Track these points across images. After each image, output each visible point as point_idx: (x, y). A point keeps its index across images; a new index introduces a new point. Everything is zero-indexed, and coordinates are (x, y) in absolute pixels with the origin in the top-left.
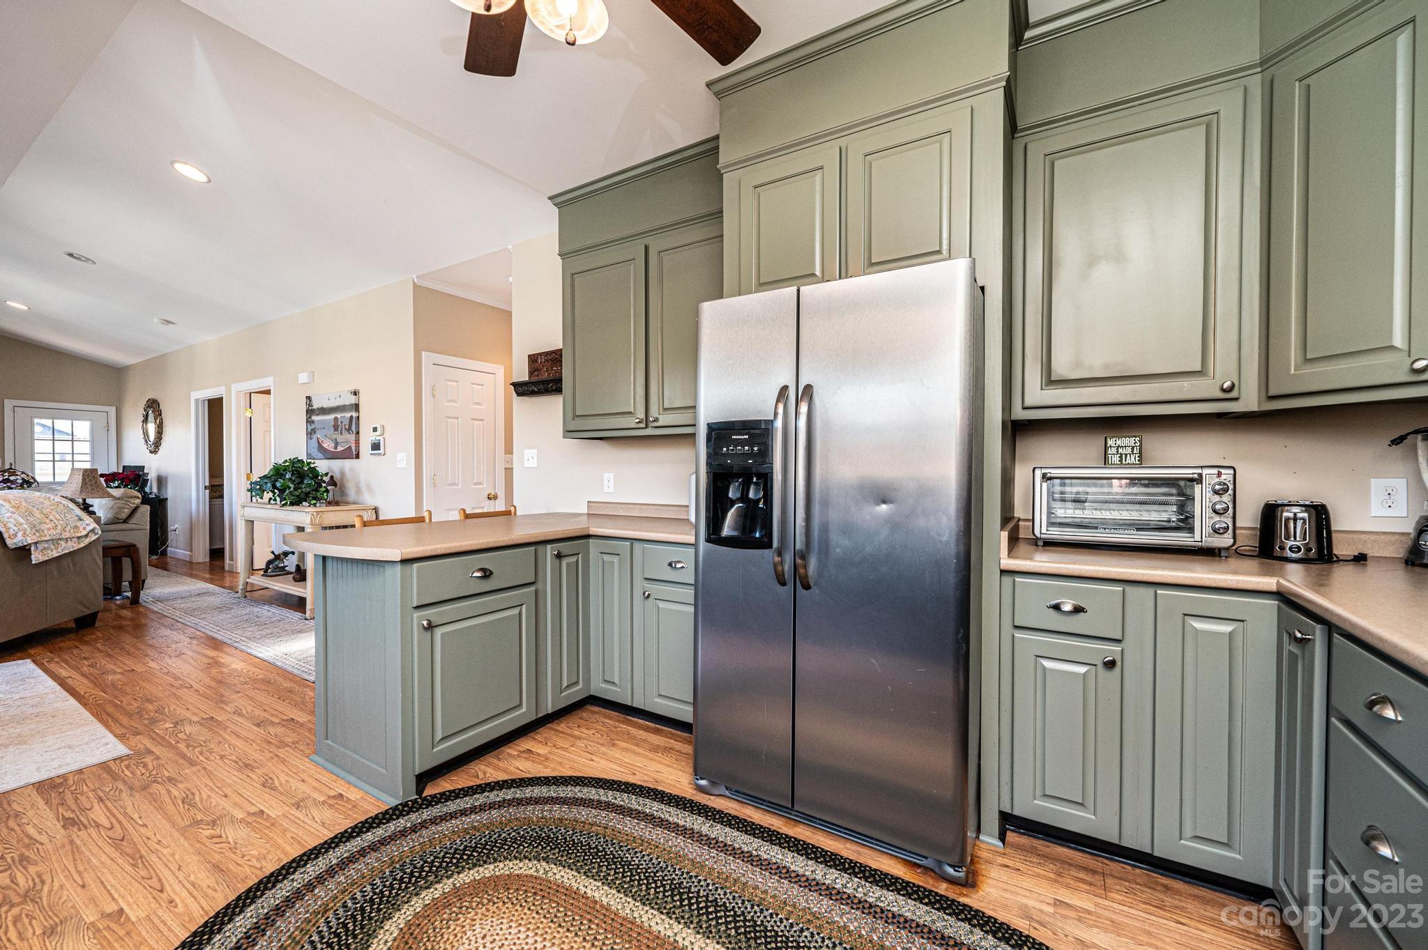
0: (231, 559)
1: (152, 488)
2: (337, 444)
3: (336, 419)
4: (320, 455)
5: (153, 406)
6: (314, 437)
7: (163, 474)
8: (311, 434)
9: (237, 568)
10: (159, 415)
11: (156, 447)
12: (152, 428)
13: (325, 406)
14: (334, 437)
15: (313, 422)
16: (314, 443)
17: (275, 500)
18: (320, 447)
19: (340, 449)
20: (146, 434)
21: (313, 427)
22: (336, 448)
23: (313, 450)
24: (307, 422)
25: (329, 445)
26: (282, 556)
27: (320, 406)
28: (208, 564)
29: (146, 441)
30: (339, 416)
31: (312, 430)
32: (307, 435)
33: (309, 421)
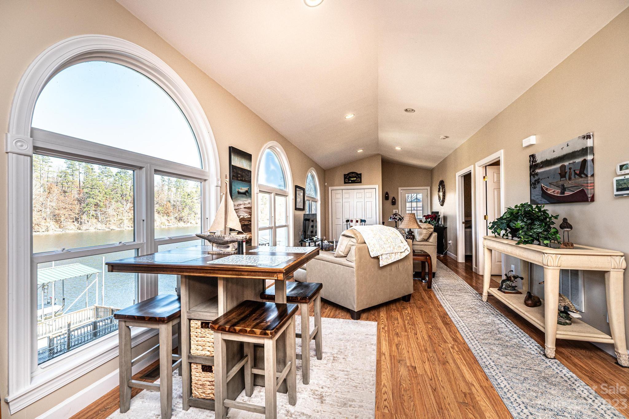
0: (476, 265)
1: (441, 222)
2: (564, 189)
3: (564, 166)
4: (544, 201)
5: (442, 184)
6: (538, 186)
7: (445, 215)
8: (534, 184)
9: (479, 272)
10: (444, 187)
11: (442, 203)
12: (441, 194)
13: (549, 158)
14: (561, 183)
15: (537, 174)
16: (538, 190)
17: (507, 235)
18: (545, 194)
19: (567, 193)
20: (439, 197)
21: (536, 178)
22: (563, 193)
23: (536, 197)
24: (531, 175)
25: (553, 191)
26: (512, 278)
27: (544, 159)
28: (464, 265)
29: (439, 200)
30: (566, 164)
31: (536, 181)
32: (531, 185)
33: (532, 174)
